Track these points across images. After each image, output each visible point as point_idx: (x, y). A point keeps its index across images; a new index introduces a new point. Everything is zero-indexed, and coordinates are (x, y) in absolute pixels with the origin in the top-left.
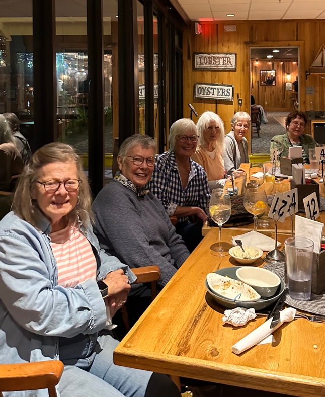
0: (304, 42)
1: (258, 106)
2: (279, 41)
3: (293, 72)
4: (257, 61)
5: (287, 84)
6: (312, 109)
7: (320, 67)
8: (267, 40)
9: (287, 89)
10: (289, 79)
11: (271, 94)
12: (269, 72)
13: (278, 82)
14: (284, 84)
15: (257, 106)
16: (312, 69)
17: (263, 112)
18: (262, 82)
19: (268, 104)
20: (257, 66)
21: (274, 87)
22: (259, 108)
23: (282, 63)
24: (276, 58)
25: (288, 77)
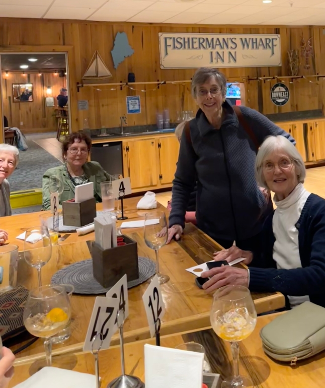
0: (72, 46)
1: (14, 129)
2: (40, 45)
3: (54, 84)
4: (7, 72)
5: (48, 99)
6: (87, 127)
7: (93, 77)
8: (23, 44)
9: (48, 105)
10: (50, 93)
11: (27, 113)
12: (22, 86)
13: (37, 97)
14: (44, 99)
15: (12, 129)
16: (84, 80)
17: (21, 136)
18: (15, 98)
19: (24, 125)
20: (7, 79)
21: (31, 103)
22: (15, 131)
23: (40, 75)
24: (33, 68)
25: (49, 91)
